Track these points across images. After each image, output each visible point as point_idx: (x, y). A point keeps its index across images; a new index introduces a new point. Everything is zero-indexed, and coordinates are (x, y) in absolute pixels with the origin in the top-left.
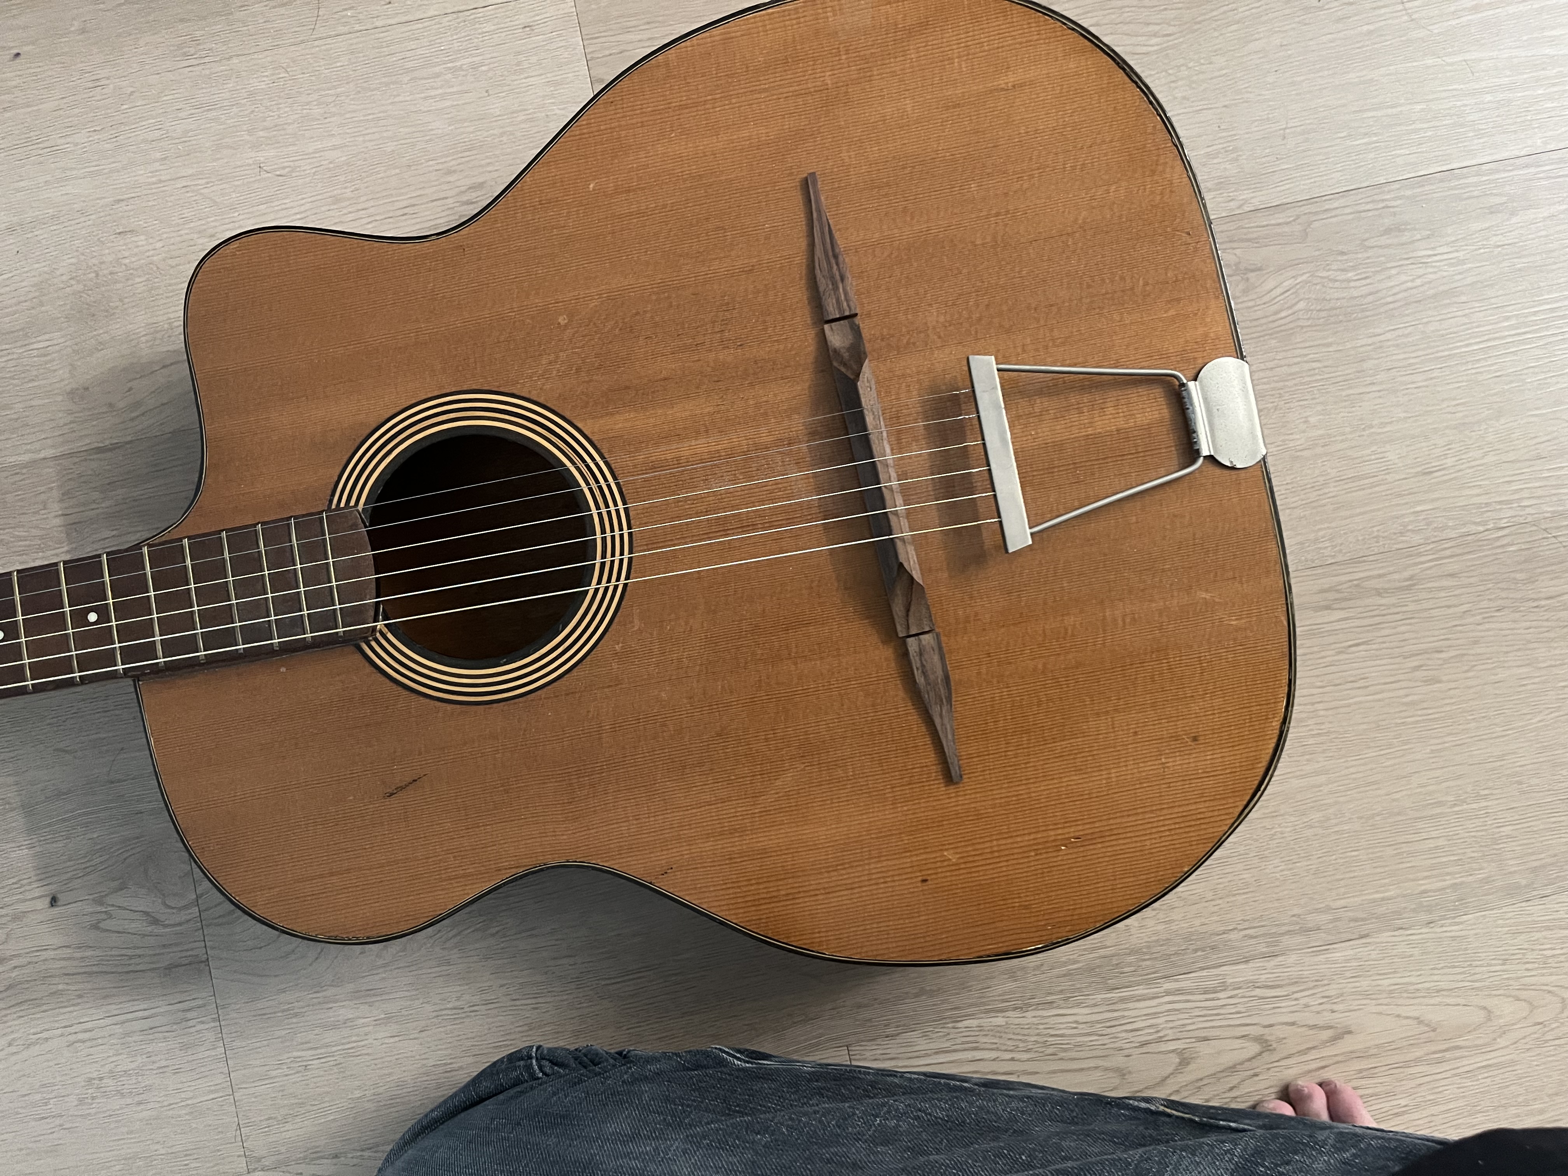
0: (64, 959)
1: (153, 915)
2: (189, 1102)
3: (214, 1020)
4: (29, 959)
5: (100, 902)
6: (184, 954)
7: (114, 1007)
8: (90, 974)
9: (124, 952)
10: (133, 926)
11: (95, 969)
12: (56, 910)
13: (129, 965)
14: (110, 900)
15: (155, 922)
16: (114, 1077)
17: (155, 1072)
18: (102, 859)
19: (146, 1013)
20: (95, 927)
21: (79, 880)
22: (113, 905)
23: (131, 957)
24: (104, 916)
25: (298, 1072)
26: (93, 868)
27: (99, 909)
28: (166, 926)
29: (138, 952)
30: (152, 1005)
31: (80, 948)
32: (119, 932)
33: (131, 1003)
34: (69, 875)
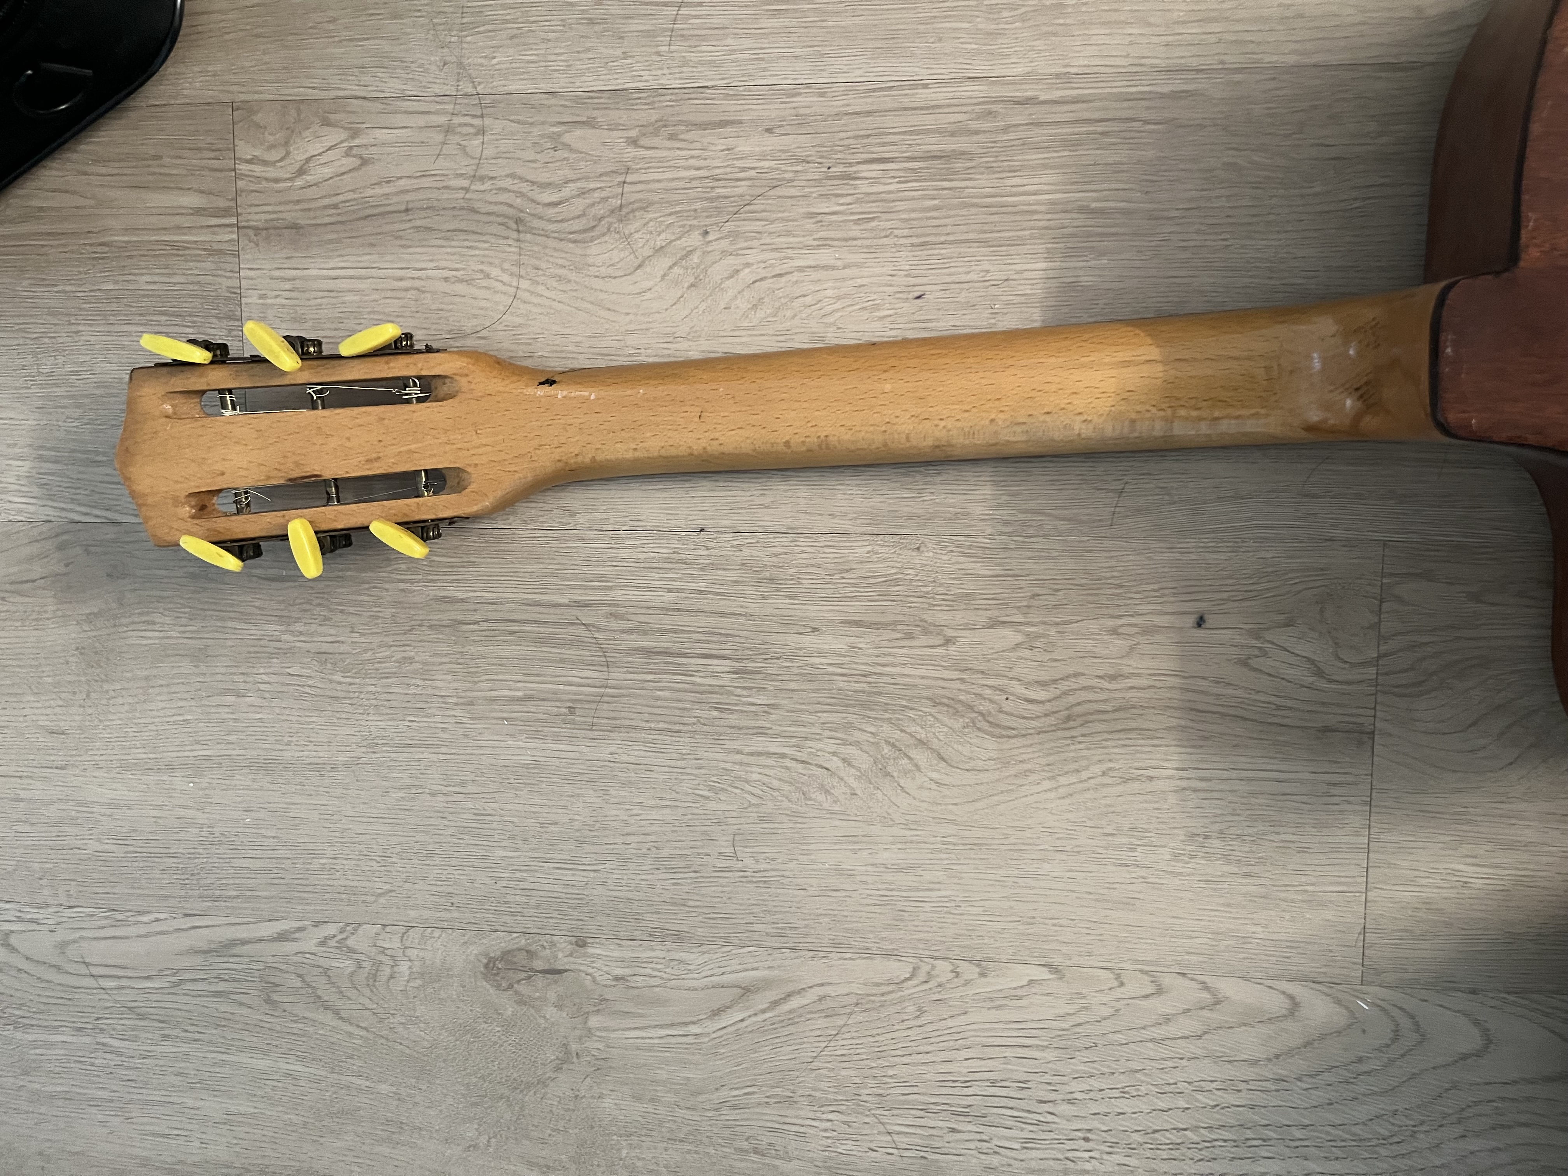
0: (1194, 691)
1: (1319, 665)
2: (1309, 888)
3: (1364, 803)
4: (1152, 683)
5: (1256, 634)
6: (1347, 719)
7: (1243, 759)
8: (1223, 715)
9: (1273, 699)
10: (1290, 672)
11: (1232, 711)
12: (1200, 633)
13: (1274, 716)
14: (1269, 636)
15: (1320, 673)
16: (1223, 839)
17: (1275, 844)
18: (1272, 585)
19: (1283, 776)
20: (1244, 663)
21: (1237, 604)
22: (1272, 643)
23: (1279, 707)
24: (1256, 652)
25: (1452, 888)
26: (1255, 593)
27: (1254, 642)
28: (1331, 681)
29: (1289, 703)
30: (1294, 769)
31: (1218, 682)
32: (1269, 675)
33: (1267, 760)
34: (1225, 595)
